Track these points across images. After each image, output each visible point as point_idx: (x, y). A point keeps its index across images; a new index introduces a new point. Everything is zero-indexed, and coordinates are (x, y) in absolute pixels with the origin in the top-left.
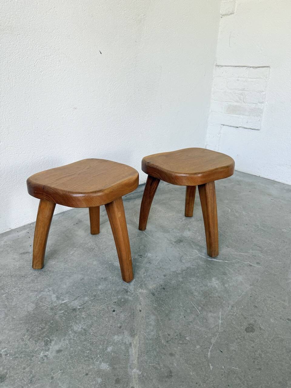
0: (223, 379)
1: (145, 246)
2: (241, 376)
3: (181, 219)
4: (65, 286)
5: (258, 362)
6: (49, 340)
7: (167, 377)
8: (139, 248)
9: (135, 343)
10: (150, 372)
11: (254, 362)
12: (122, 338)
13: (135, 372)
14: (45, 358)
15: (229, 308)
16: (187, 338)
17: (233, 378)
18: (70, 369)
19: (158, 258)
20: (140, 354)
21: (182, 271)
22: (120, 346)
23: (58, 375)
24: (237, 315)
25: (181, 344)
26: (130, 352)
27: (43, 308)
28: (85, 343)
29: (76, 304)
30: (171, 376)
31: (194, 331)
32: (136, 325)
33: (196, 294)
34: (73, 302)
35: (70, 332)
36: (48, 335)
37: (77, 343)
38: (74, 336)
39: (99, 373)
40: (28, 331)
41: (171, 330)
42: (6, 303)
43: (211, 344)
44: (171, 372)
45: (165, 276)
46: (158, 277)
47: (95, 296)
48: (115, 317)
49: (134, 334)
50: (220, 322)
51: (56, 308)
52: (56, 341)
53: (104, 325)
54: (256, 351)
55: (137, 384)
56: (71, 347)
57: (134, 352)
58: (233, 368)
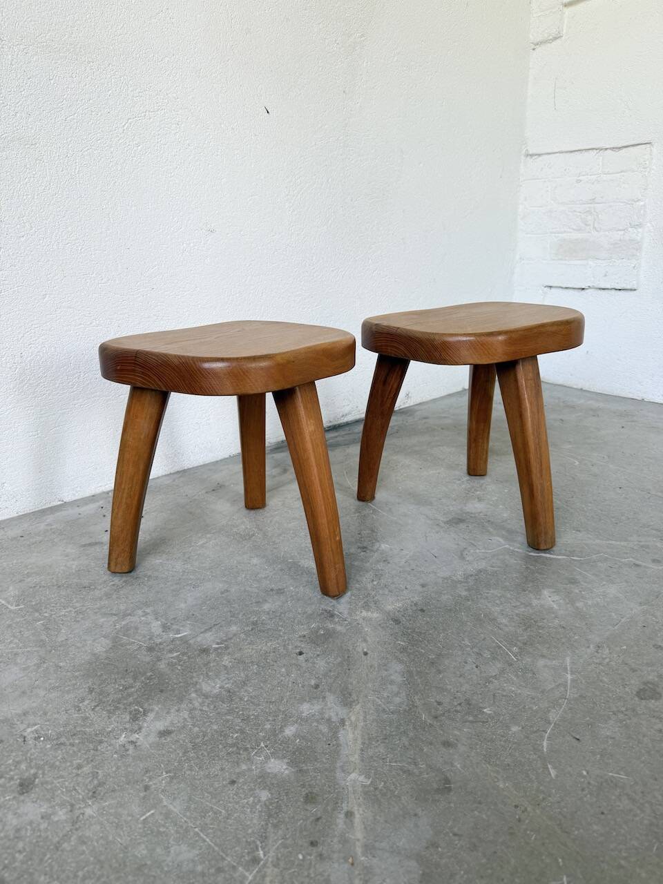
0: (585, 799)
1: (373, 531)
2: (635, 792)
3: (459, 480)
4: (183, 605)
6: (141, 709)
7: (438, 791)
8: (359, 534)
9: (353, 718)
10: (394, 780)
12: (322, 709)
13: (355, 779)
14: (131, 747)
15: (589, 651)
16: (485, 710)
17: (613, 797)
18: (191, 770)
19: (405, 552)
20: (367, 742)
21: (467, 577)
22: (315, 724)
23: (161, 782)
24: (612, 663)
25: (471, 722)
26: (341, 738)
27: (128, 647)
28: (228, 717)
29: (209, 639)
30: (449, 790)
31: (503, 696)
32: (354, 683)
33: (504, 621)
34: (201, 635)
35: (193, 695)
36: (139, 699)
37: (209, 717)
38: (202, 704)
39: (264, 779)
40: (91, 691)
41: (445, 693)
42: (44, 637)
43: (550, 723)
44: (447, 781)
45: (423, 586)
46: (406, 589)
47: (255, 623)
48: (304, 665)
49: (350, 700)
50: (569, 677)
51: (161, 647)
52: (157, 713)
53: (275, 682)
55: (359, 805)
56: (194, 725)
57: (350, 739)
58: (610, 774)
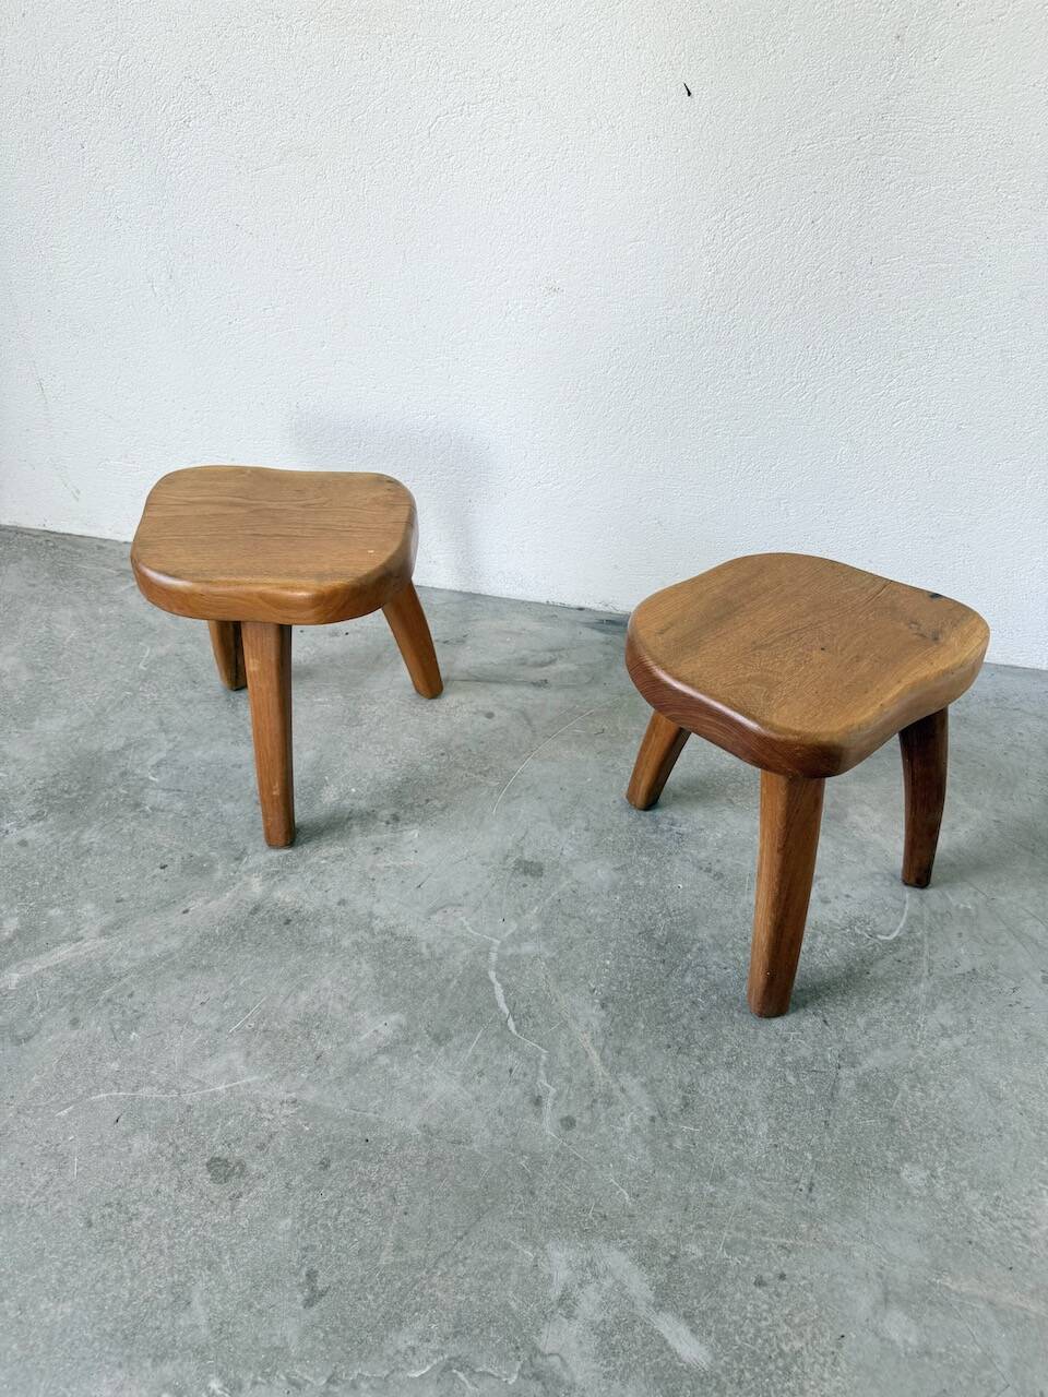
1: (445, 808)
2: (58, 1184)
4: (198, 754)
5: (110, 1216)
6: (45, 815)
7: (15, 1037)
8: (428, 800)
9: (87, 944)
10: (19, 1003)
11: (109, 1205)
12: (91, 918)
13: (12, 978)
16: (134, 1033)
19: (412, 856)
20: (59, 967)
21: (388, 931)
22: (70, 923)
24: (266, 1123)
25: (112, 1029)
26: (58, 948)
27: (121, 760)
28: (57, 867)
30: (19, 1044)
31: (162, 1040)
32: (137, 923)
33: (304, 998)
34: (159, 791)
35: (75, 833)
36: (57, 806)
37: (52, 857)
38: (66, 844)
41: (148, 994)
44: (28, 1039)
45: (342, 902)
46: (327, 891)
47: (195, 813)
48: (147, 877)
49: (111, 931)
51: (130, 778)
52: (45, 825)
53: (113, 872)
54: (146, 1201)
57: (64, 953)
